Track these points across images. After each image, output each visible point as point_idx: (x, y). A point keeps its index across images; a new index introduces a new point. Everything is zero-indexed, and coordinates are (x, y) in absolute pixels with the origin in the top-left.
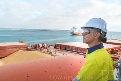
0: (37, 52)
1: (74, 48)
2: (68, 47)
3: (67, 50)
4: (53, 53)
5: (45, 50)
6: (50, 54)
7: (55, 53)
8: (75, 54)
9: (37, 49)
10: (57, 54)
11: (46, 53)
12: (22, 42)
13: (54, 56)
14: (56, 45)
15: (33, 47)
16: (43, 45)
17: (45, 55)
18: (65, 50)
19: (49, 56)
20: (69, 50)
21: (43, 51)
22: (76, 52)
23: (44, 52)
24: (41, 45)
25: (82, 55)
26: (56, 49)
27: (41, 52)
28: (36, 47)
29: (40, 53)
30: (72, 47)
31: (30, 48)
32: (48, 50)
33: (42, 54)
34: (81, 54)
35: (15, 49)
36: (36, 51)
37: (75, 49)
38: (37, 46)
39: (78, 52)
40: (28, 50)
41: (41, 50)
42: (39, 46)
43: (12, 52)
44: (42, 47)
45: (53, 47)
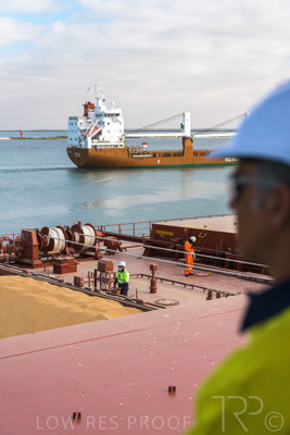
0: (31, 281)
3: (232, 266)
4: (138, 288)
5: (86, 269)
6: (114, 293)
7: (153, 291)
9: (31, 266)
10: (165, 292)
11: (88, 292)
14: (163, 233)
15: (8, 250)
16: (68, 234)
17: (84, 306)
18: (222, 264)
20: (245, 268)
21: (68, 278)
23: (77, 283)
24: (58, 236)
26: (155, 261)
27: (60, 283)
28: (24, 253)
29: (54, 289)
32: (102, 267)
33: (61, 297)
36: (24, 275)
38: (35, 242)
41: (58, 270)
44: (63, 252)
45: (140, 249)
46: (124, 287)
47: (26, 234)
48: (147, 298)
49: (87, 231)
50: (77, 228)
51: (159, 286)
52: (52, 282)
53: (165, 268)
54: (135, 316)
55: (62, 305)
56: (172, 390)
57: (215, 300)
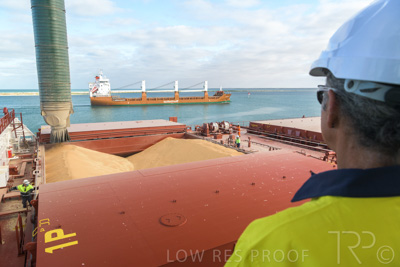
0: (205, 141)
1: (298, 133)
2: (284, 130)
3: (279, 138)
4: (244, 145)
5: (225, 137)
7: (249, 146)
8: (299, 149)
9: (206, 136)
10: (254, 147)
11: (225, 146)
12: (174, 120)
13: (244, 151)
14: (254, 125)
15: (199, 130)
16: (220, 125)
17: (224, 151)
18: (275, 137)
19: (233, 153)
21: (219, 141)
22: (303, 143)
23: (222, 143)
24: (216, 126)
25: (319, 150)
26: (250, 135)
27: (216, 142)
28: (204, 131)
29: (213, 144)
30: (294, 130)
31: (190, 132)
32: (231, 137)
34: (315, 150)
35: (159, 136)
36: (204, 139)
37: (301, 135)
38: (208, 128)
39: (308, 144)
40: (186, 136)
41: (215, 138)
42: (212, 129)
43: (151, 142)
44: (218, 131)
45: (245, 131)
46: (238, 145)
47: (205, 125)
48: (247, 149)
49: (226, 124)
50: (223, 123)
51: (251, 144)
52: (213, 142)
53: (254, 139)
54: (241, 154)
55: (216, 150)
56: (253, 184)
57: (272, 151)
